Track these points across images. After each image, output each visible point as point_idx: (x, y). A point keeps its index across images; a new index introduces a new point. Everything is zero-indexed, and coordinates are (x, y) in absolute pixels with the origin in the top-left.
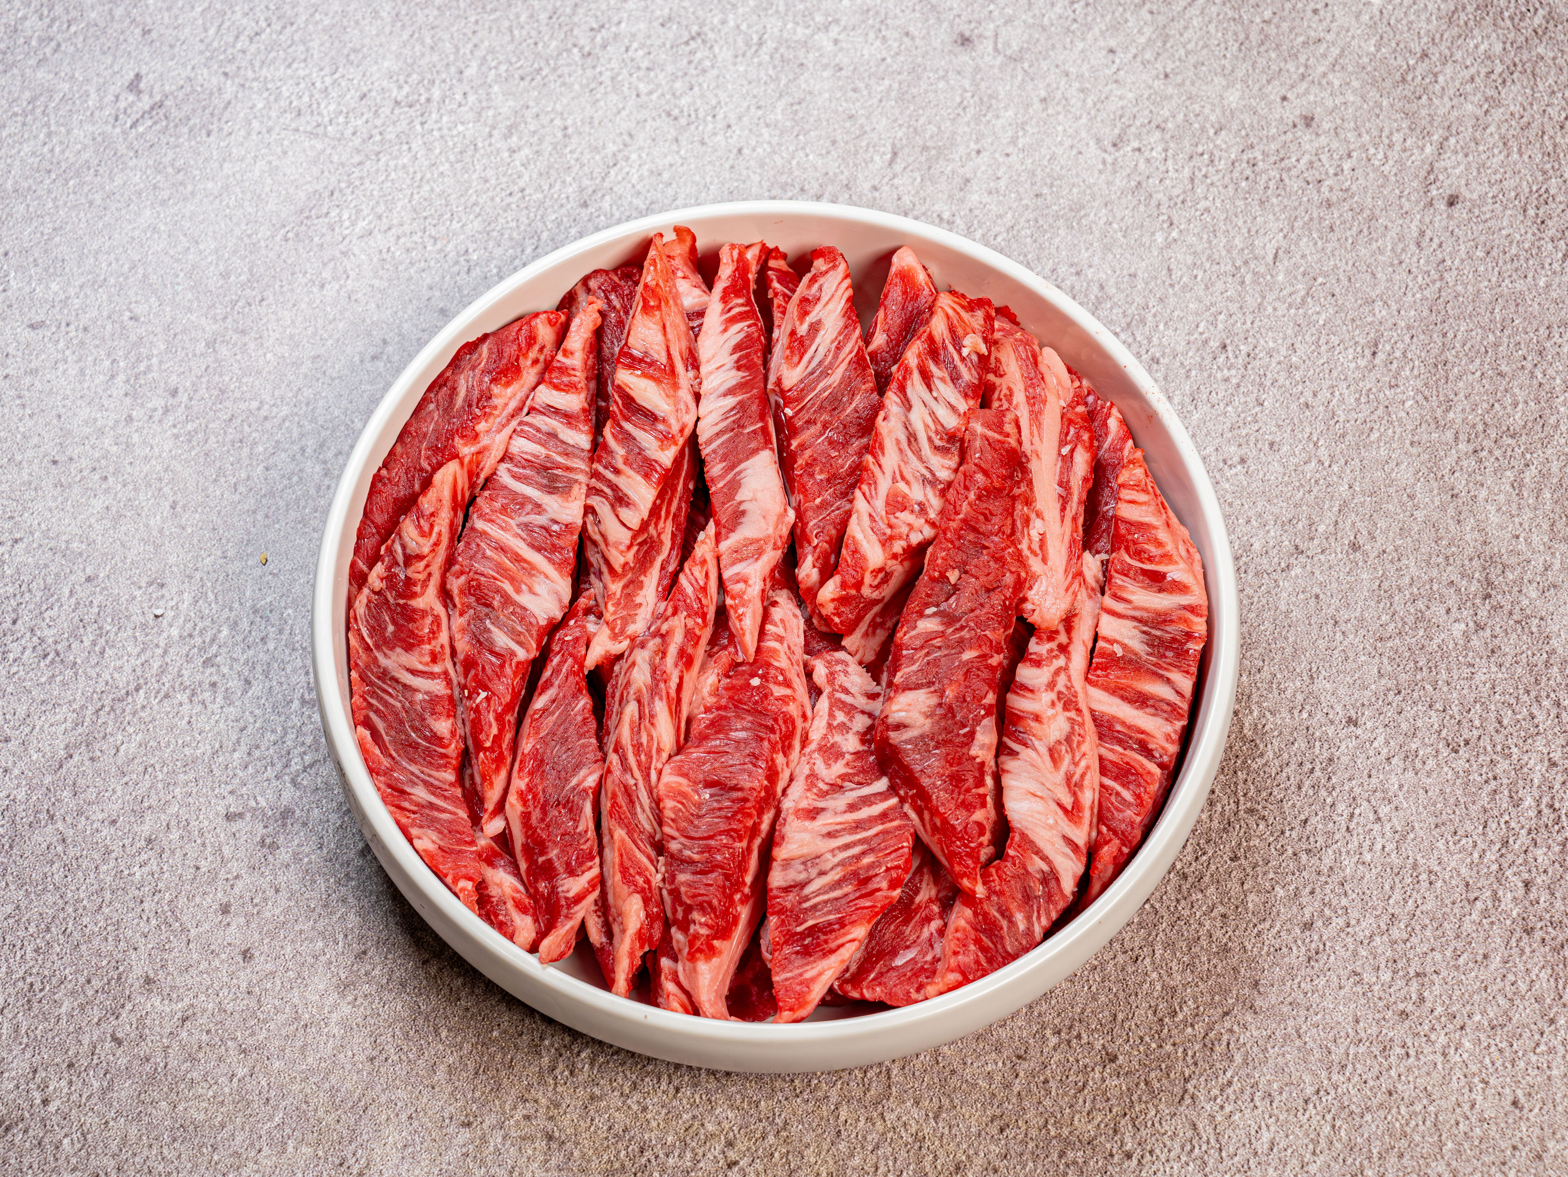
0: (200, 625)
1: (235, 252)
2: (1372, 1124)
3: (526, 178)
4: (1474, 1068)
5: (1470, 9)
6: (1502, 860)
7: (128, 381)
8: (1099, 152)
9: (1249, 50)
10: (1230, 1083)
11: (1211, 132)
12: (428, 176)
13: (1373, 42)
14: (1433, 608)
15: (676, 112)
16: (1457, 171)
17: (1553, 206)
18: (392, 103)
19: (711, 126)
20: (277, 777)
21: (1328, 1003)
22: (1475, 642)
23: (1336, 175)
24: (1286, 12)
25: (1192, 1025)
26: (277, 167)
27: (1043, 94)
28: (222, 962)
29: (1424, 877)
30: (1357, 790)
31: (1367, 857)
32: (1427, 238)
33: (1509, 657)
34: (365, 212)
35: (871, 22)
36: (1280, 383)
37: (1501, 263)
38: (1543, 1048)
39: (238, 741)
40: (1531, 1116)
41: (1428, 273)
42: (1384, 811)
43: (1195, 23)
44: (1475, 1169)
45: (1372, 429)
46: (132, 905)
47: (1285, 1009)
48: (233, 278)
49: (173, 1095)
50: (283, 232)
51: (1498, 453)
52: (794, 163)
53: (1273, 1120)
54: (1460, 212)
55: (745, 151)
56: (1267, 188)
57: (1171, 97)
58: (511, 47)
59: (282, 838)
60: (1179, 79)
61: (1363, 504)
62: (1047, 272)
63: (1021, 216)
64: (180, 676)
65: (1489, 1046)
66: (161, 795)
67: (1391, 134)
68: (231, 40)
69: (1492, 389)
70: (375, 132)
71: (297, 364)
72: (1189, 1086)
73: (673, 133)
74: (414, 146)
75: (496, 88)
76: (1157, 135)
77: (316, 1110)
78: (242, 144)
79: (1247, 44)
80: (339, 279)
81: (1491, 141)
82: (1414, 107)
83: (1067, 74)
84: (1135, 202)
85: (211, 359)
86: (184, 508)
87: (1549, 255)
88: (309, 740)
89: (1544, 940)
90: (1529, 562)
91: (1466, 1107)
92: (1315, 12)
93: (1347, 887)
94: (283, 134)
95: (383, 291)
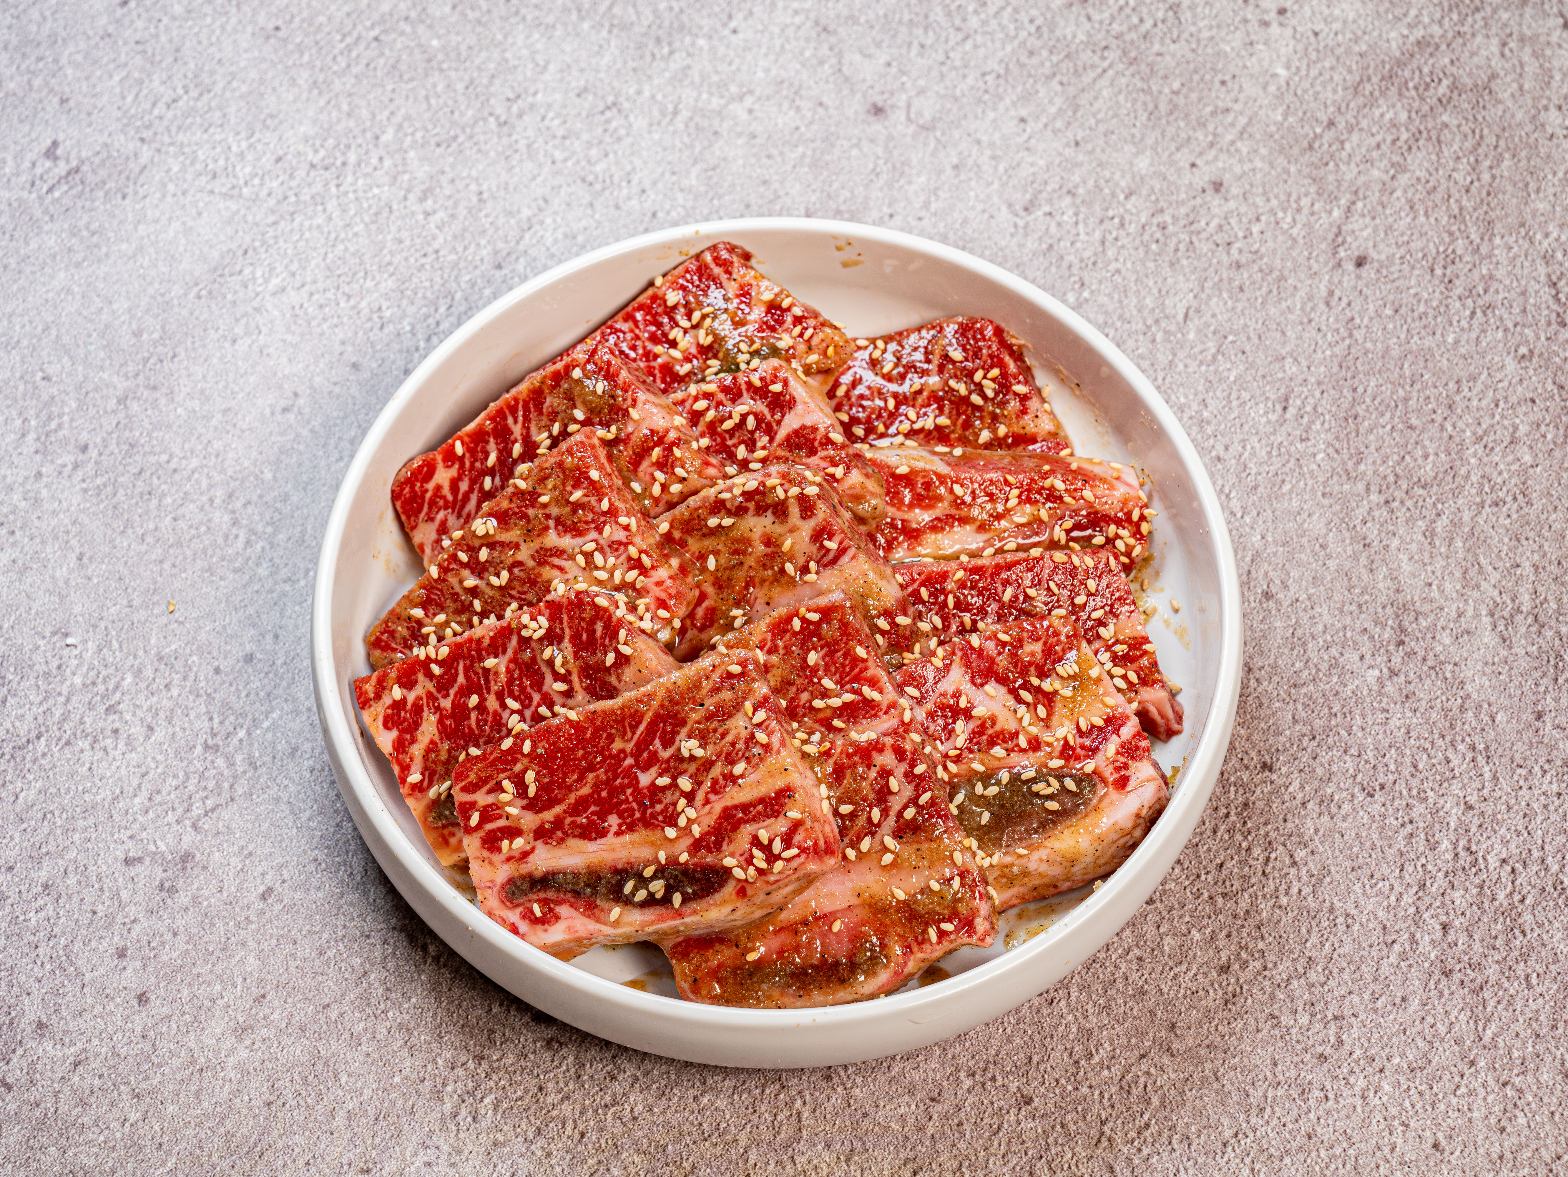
0: (104, 673)
1: (148, 311)
2: (1292, 1168)
3: (441, 240)
4: (1394, 1111)
5: (1375, 80)
6: (1419, 903)
7: (39, 439)
8: (1010, 216)
9: (1159, 119)
10: (1147, 1126)
11: (1122, 197)
12: (343, 235)
13: (1280, 111)
14: (1347, 655)
15: (591, 178)
16: (1365, 234)
17: (1460, 266)
18: (307, 166)
19: (625, 191)
20: (178, 822)
21: (1246, 1047)
22: (1389, 688)
23: (1245, 237)
24: (1194, 84)
25: (1109, 1068)
26: (191, 228)
27: (955, 161)
28: (117, 1006)
29: (1340, 920)
30: (1274, 835)
31: (1284, 901)
32: (1336, 298)
33: (1424, 703)
34: (279, 270)
35: (785, 93)
37: (1409, 320)
38: (1463, 1090)
39: (139, 786)
40: (1452, 1158)
41: (1337, 331)
42: (1300, 854)
43: (1105, 93)
45: (1283, 481)
46: (26, 950)
47: (1203, 1052)
48: (145, 336)
49: (63, 1141)
50: (196, 290)
51: (1409, 503)
53: (1191, 1163)
54: (1368, 272)
55: (660, 215)
56: (1177, 250)
57: (1082, 164)
58: (427, 115)
59: (181, 881)
60: (1089, 147)
61: (1275, 554)
64: (82, 723)
65: (1409, 1088)
66: (60, 840)
67: (1299, 198)
68: (148, 106)
69: (1402, 441)
70: (290, 193)
71: (208, 418)
72: (1106, 1129)
73: (587, 198)
74: (329, 207)
75: (412, 154)
76: (1068, 200)
77: (210, 1156)
78: (157, 206)
79: (1156, 113)
80: (251, 334)
81: (1398, 205)
82: (1322, 172)
83: (979, 142)
84: (1046, 264)
85: (121, 415)
86: (91, 559)
87: (1457, 312)
88: (211, 785)
89: (1462, 982)
90: (1442, 609)
91: (1386, 1150)
92: (1223, 83)
93: (1264, 930)
94: (198, 195)
95: (295, 346)
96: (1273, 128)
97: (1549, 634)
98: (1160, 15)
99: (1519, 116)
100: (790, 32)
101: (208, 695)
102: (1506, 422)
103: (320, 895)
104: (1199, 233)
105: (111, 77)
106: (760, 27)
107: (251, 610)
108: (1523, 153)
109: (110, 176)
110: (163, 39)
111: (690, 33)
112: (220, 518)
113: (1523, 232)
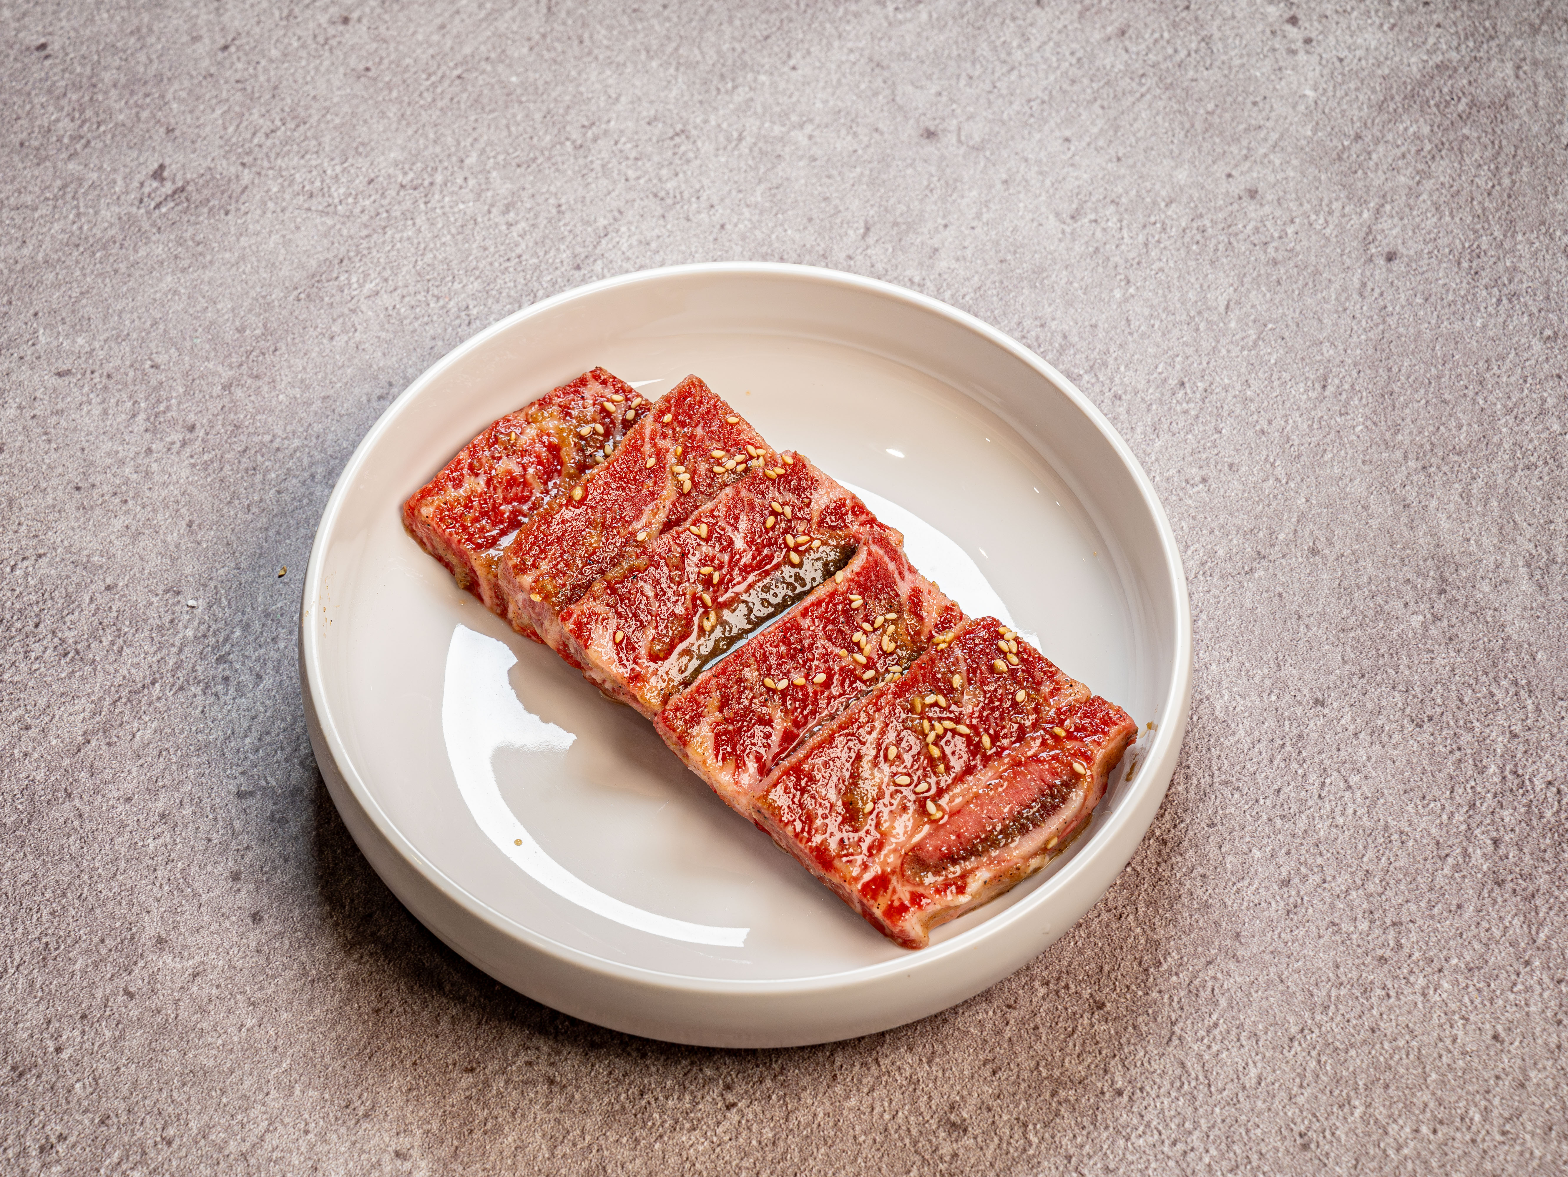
0: (214, 627)
1: (250, 310)
2: (1357, 1059)
3: (523, 246)
4: (1454, 1006)
5: (1398, 98)
6: (1470, 821)
7: (148, 419)
8: (1058, 224)
9: (1195, 136)
10: (1216, 1025)
11: (1163, 205)
12: (431, 246)
13: (1309, 127)
14: (1391, 603)
15: (662, 194)
16: (1394, 232)
17: (1486, 259)
18: (397, 187)
19: (695, 206)
20: (286, 761)
21: (1309, 951)
22: (1433, 631)
23: (1280, 238)
24: (1228, 105)
25: (1177, 974)
26: (290, 240)
27: (1004, 176)
28: (232, 924)
29: (1395, 837)
30: (1327, 762)
32: (1369, 289)
33: (1467, 644)
34: (373, 276)
35: (842, 120)
36: (1238, 412)
37: (1439, 307)
38: (1520, 987)
39: (249, 728)
40: (1512, 1048)
41: (1371, 318)
42: (1354, 779)
43: (1143, 115)
44: (1460, 1098)
45: (1325, 451)
46: (145, 873)
47: (1267, 957)
48: (248, 332)
49: (184, 1044)
50: (295, 293)
51: (1445, 469)
53: (1259, 1057)
54: (1399, 266)
55: (728, 227)
56: (1216, 250)
57: (1124, 176)
58: (508, 140)
59: (291, 813)
60: (1131, 161)
61: (1319, 514)
62: (1013, 324)
63: (987, 278)
64: (194, 671)
65: (1467, 986)
66: (175, 775)
67: (1331, 202)
68: (248, 136)
69: (1436, 414)
70: (381, 210)
71: (308, 404)
72: (1176, 1028)
73: (660, 211)
74: (418, 221)
75: (494, 174)
76: (1112, 208)
77: (323, 1057)
78: (258, 222)
79: (1192, 131)
80: (347, 332)
81: (1424, 207)
82: (1351, 180)
83: (1026, 160)
84: (1093, 265)
85: (226, 400)
86: (200, 526)
87: (1485, 300)
89: (1514, 891)
90: (1480, 561)
91: (1448, 1042)
92: (1255, 103)
93: (1322, 847)
94: (296, 212)
95: (389, 342)
96: (1303, 142)
98: (1193, 46)
99: (1536, 129)
100: (846, 67)
102: (1534, 396)
104: (1236, 234)
105: (213, 110)
106: (818, 64)
108: (1541, 161)
109: (213, 195)
110: (262, 78)
111: (752, 70)
112: (321, 492)
113: (1543, 229)
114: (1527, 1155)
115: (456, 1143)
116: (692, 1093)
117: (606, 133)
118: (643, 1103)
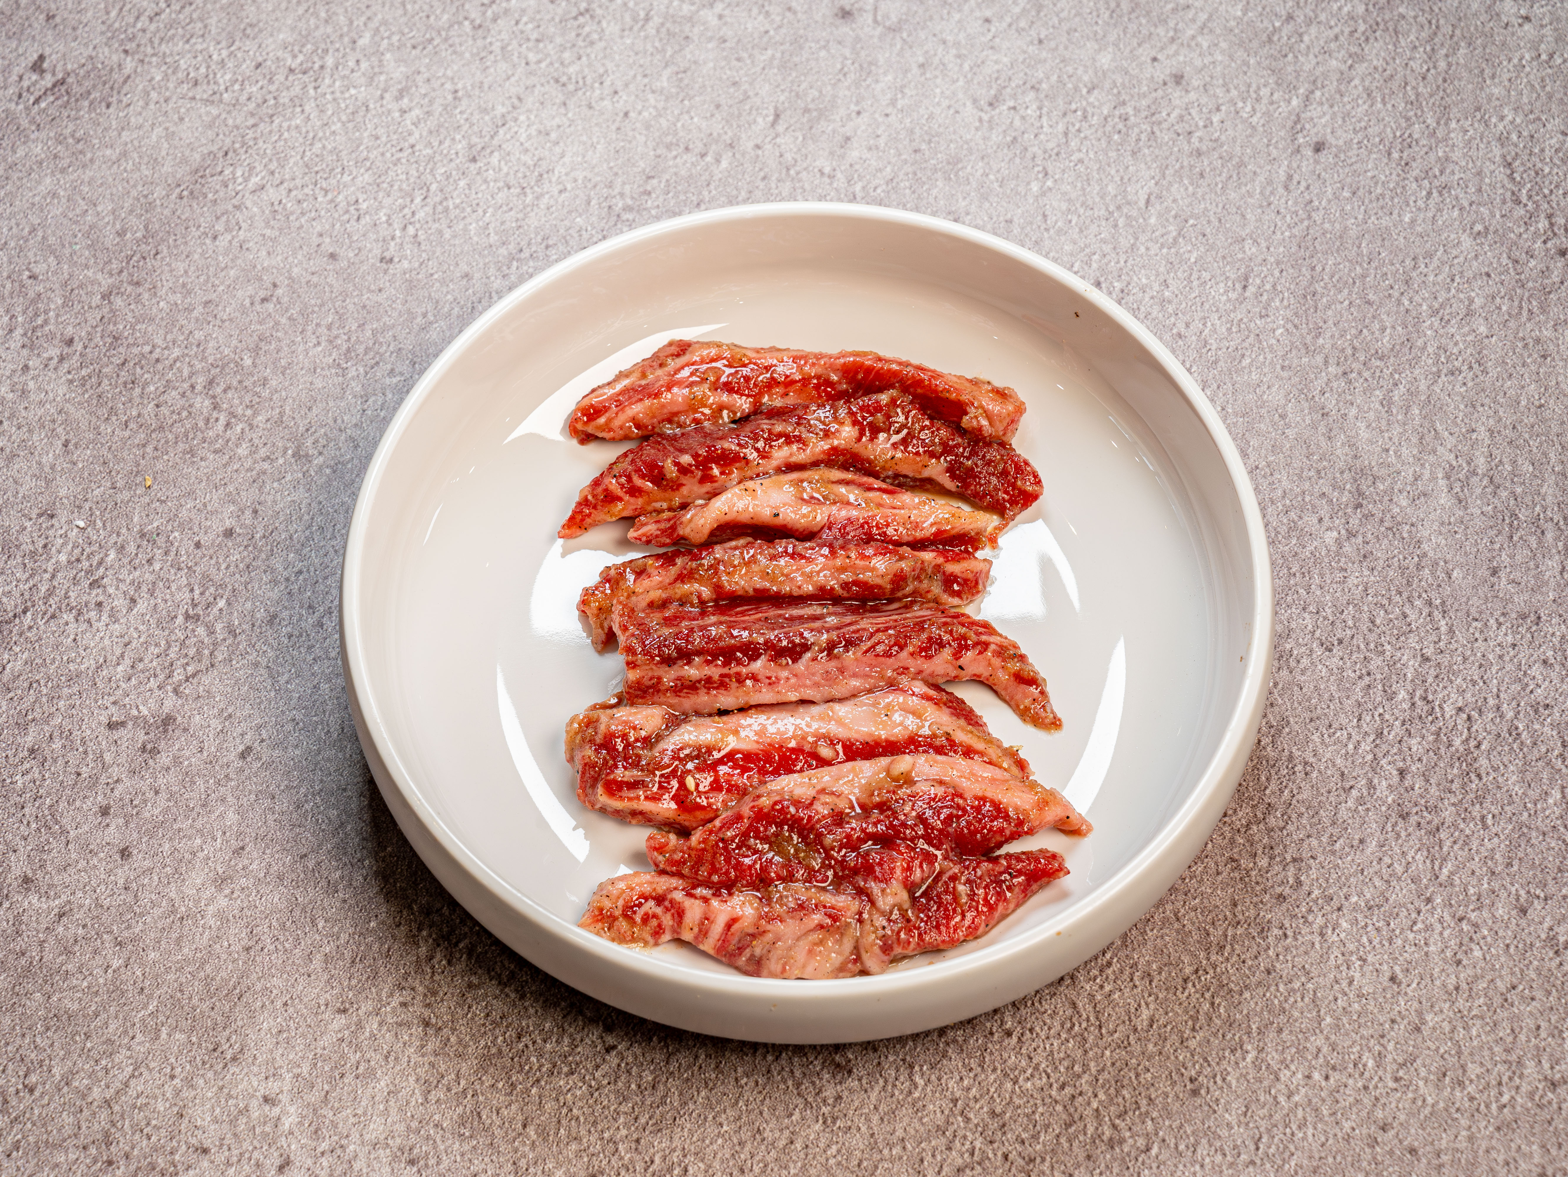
0: (88, 550)
1: (132, 211)
2: (1251, 1001)
3: (417, 135)
4: (1351, 947)
6: (1377, 750)
7: (25, 334)
8: (975, 111)
9: (1121, 17)
11: (1084, 91)
12: (320, 134)
13: (1240, 7)
14: (1305, 518)
15: (564, 79)
16: (1323, 121)
17: (1417, 149)
18: (286, 71)
19: (598, 92)
20: (160, 688)
21: (1206, 888)
22: (1347, 548)
23: (1205, 127)
26: (174, 133)
27: (921, 60)
28: (100, 860)
29: (1299, 768)
32: (1295, 182)
33: (1381, 562)
34: (258, 169)
37: (1367, 201)
38: (1420, 925)
39: (122, 655)
40: (1409, 990)
41: (1296, 213)
44: (1354, 1042)
45: (1243, 356)
46: (13, 810)
48: (129, 235)
49: (48, 987)
50: (178, 190)
51: (1366, 374)
52: (679, 125)
53: (1152, 998)
54: (1326, 157)
55: (632, 115)
56: (1138, 140)
57: (1045, 60)
58: (403, 20)
59: (163, 743)
60: (1053, 44)
63: (900, 169)
64: (67, 597)
65: (1366, 925)
66: (45, 708)
67: (1259, 88)
68: (132, 20)
69: (1360, 316)
70: (269, 97)
71: (189, 310)
73: (561, 98)
74: (307, 108)
75: (388, 56)
76: (1032, 95)
77: (190, 998)
78: (140, 114)
79: (1118, 11)
80: (231, 231)
81: (1355, 93)
82: (1281, 64)
83: (944, 42)
84: (1011, 155)
85: (106, 310)
86: (76, 446)
87: (1414, 194)
88: (192, 652)
89: (1419, 824)
90: (1399, 473)
91: (1344, 984)
94: (180, 102)
95: (274, 240)
96: (1233, 23)
97: (1504, 494)
99: (1475, 6)
101: (189, 568)
102: (1461, 296)
103: (297, 752)
104: (1160, 123)
107: (231, 488)
108: (1479, 41)
109: (94, 86)
112: (202, 404)
113: (1478, 115)
114: (1420, 1103)
115: (326, 1087)
116: (571, 1035)
117: (506, 11)
118: (521, 1046)
